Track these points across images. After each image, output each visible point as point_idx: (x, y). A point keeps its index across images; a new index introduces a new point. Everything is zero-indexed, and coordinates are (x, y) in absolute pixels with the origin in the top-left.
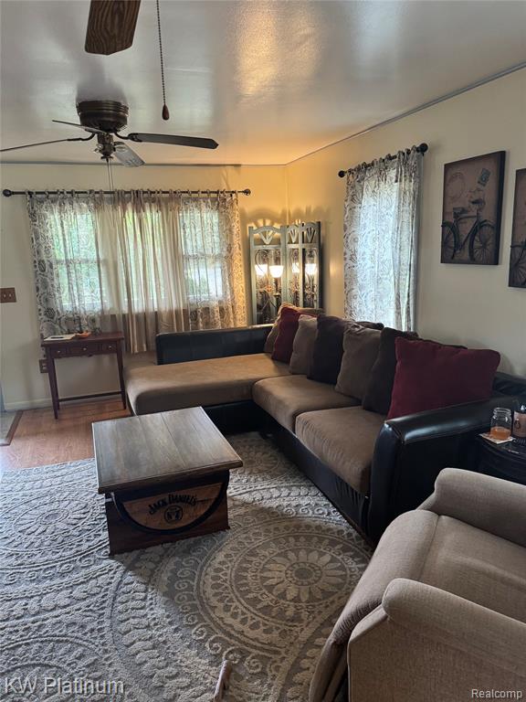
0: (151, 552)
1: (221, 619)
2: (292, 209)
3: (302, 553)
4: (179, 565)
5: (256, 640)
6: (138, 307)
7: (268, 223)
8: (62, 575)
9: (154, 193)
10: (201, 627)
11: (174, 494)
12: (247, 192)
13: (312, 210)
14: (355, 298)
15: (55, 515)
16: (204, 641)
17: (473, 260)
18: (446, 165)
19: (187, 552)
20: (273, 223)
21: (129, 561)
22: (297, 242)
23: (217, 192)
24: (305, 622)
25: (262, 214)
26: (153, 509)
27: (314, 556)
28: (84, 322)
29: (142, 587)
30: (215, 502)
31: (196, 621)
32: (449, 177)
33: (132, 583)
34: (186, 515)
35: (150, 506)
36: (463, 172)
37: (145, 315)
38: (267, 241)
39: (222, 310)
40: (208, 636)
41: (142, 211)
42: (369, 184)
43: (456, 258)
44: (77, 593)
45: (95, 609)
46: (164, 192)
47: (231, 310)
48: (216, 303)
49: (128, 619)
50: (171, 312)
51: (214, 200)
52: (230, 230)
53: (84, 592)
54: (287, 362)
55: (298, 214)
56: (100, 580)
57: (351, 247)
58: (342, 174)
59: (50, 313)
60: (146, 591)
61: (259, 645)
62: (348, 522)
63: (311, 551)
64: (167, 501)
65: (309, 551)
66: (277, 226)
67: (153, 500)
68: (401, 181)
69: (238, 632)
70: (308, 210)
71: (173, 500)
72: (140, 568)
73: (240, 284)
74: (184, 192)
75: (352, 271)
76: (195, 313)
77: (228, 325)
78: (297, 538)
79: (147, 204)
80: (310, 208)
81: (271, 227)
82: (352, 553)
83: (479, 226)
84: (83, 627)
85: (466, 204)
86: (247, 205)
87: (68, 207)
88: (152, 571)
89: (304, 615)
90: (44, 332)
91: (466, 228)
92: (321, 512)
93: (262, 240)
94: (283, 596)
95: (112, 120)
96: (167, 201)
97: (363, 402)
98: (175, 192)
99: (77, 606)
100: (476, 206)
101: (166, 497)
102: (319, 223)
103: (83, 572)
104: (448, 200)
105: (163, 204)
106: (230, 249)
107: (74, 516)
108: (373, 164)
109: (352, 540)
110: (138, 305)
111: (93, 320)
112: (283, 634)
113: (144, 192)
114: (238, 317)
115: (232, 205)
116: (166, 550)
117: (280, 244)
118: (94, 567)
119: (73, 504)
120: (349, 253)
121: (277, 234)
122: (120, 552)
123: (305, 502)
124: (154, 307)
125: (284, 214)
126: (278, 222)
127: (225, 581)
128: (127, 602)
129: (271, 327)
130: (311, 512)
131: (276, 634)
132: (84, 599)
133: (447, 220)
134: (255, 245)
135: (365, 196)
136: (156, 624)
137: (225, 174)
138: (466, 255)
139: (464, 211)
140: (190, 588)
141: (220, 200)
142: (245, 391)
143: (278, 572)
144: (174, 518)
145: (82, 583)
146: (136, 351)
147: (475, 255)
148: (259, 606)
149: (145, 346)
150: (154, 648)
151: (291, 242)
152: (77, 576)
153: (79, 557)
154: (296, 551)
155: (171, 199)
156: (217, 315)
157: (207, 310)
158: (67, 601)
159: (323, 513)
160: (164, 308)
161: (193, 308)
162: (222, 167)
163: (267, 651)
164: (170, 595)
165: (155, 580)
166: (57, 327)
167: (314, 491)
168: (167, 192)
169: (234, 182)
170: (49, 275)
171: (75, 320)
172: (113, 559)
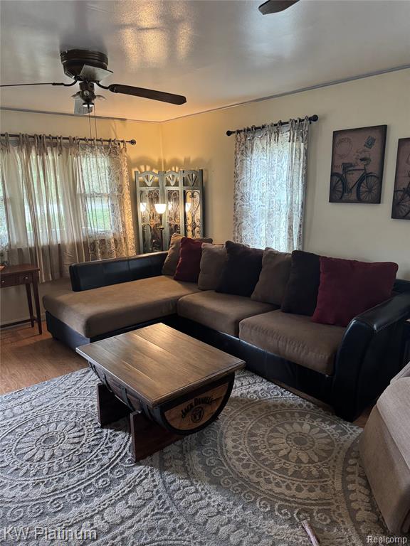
0: (170, 451)
1: (270, 490)
2: (168, 158)
3: (287, 427)
4: (202, 457)
5: (308, 499)
6: (44, 241)
7: (148, 169)
8: (105, 489)
9: (56, 138)
10: (261, 501)
11: (198, 397)
12: (133, 142)
13: (192, 160)
14: (245, 228)
15: (52, 438)
16: (272, 511)
17: (359, 200)
18: (334, 132)
20: (152, 169)
21: (157, 463)
22: (176, 184)
23: (109, 141)
24: (330, 475)
25: (143, 161)
26: (184, 414)
27: (297, 427)
29: (187, 482)
30: (224, 399)
31: (253, 497)
32: (337, 140)
33: (175, 481)
34: (206, 414)
35: (182, 411)
36: (351, 138)
37: (49, 247)
38: (149, 184)
39: (115, 240)
40: (272, 507)
41: (45, 154)
42: (259, 143)
43: (343, 199)
44: (132, 501)
45: (162, 511)
46: (64, 138)
47: (123, 241)
48: (112, 235)
49: (197, 512)
50: (73, 244)
51: (106, 147)
52: (121, 173)
53: (139, 499)
54: (196, 282)
55: (175, 163)
56: (145, 486)
57: (242, 190)
58: (229, 133)
60: (192, 484)
61: (314, 502)
62: (300, 397)
63: (292, 423)
64: (194, 404)
65: (291, 424)
66: (155, 171)
67: (184, 406)
68: (293, 141)
69: (291, 497)
70: (187, 161)
71: (197, 402)
72: (171, 466)
73: (129, 220)
74: (81, 139)
75: (242, 208)
76: (94, 244)
77: (121, 254)
78: (274, 416)
79: (49, 149)
80: (189, 159)
81: (151, 172)
82: (320, 419)
83: (366, 176)
84: (163, 529)
85: (352, 161)
86: (132, 153)
88: (183, 466)
89: (326, 471)
91: (353, 178)
92: (276, 394)
93: (144, 182)
94: (299, 461)
96: (67, 146)
97: (282, 306)
98: (74, 139)
99: (142, 513)
100: (365, 163)
101: (192, 401)
102: (202, 170)
103: (123, 482)
104: (336, 157)
105: (64, 149)
106: (120, 189)
107: (72, 435)
108: (263, 127)
109: (313, 409)
110: (43, 238)
112: (323, 488)
113: (47, 137)
114: (130, 247)
115: (121, 152)
117: (159, 186)
118: (129, 476)
119: (62, 425)
120: (240, 195)
121: (156, 178)
122: (144, 457)
123: (257, 388)
124: (57, 239)
125: (160, 162)
126: (156, 169)
127: (249, 460)
128: (184, 497)
129: (167, 254)
130: (269, 395)
131: (318, 490)
132: (144, 505)
133: (336, 171)
134: (141, 186)
135: (254, 152)
136: (224, 509)
137: (114, 126)
138: (353, 196)
139: (351, 165)
140: (226, 473)
141: (112, 148)
142: (171, 307)
143: (283, 445)
144: (198, 418)
145: (129, 492)
146: (44, 281)
147: (362, 197)
148: (290, 473)
149: (50, 275)
150: (238, 528)
151: (168, 184)
152: (120, 487)
153: (108, 470)
154: (282, 425)
155: (71, 145)
156: (113, 245)
157: (103, 241)
158: (130, 511)
159: (278, 394)
160: (68, 240)
161: (92, 240)
162: (111, 120)
163: (323, 504)
164: (215, 482)
165: (192, 473)
167: (258, 379)
168: (68, 139)
169: (122, 134)
172: (140, 465)
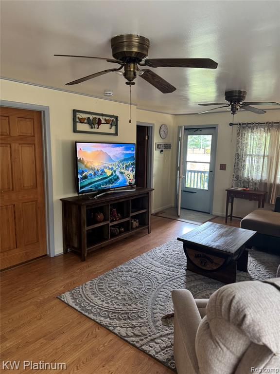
4: (201, 285)
8: (168, 266)
19: (209, 283)
21: (189, 274)
28: (251, 184)
29: (183, 282)
30: (221, 267)
33: (182, 279)
34: (208, 266)
35: (195, 254)
44: (166, 273)
49: (169, 286)
53: (168, 273)
56: (175, 273)
59: (237, 177)
60: (183, 284)
64: (202, 256)
67: (196, 252)
71: (204, 256)
72: (190, 278)
84: (158, 280)
87: (255, 130)
90: (233, 185)
95: (237, 98)
99: (162, 275)
103: (174, 269)
111: (256, 184)
116: (204, 278)
118: (178, 269)
122: (190, 270)
128: (174, 282)
132: (166, 275)
145: (171, 271)
150: (166, 296)
152: (171, 269)
158: (162, 272)
165: (189, 283)
166: (239, 184)
170: (241, 161)
171: (247, 182)
172: (185, 271)
